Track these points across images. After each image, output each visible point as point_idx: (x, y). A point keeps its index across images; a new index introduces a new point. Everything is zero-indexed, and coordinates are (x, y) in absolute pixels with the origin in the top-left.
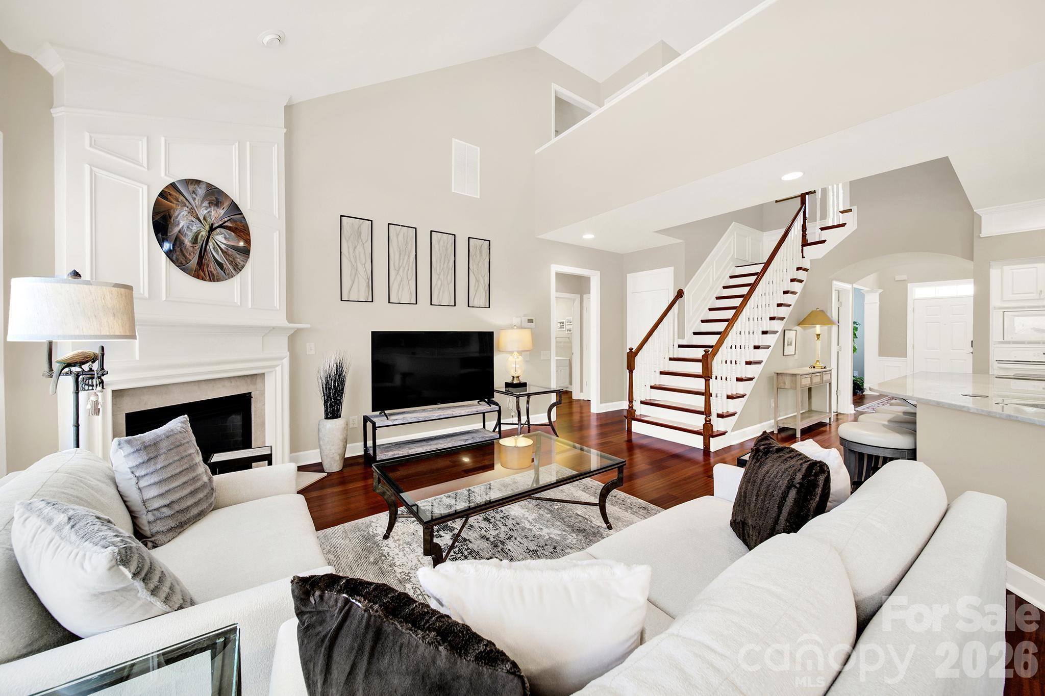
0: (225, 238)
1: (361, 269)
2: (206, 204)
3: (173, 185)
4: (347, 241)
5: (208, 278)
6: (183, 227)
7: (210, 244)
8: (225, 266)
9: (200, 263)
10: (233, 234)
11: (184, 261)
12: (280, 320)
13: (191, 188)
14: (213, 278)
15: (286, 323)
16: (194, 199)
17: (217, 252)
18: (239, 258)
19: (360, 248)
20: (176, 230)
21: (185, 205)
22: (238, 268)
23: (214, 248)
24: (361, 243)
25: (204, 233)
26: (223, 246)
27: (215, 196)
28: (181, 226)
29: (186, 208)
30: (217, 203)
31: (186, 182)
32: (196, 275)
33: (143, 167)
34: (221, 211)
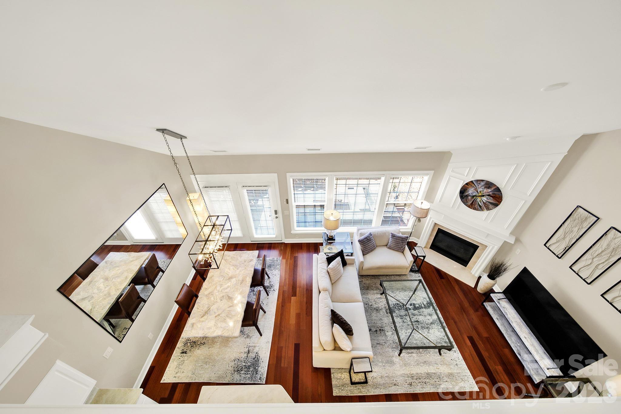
0: (487, 199)
2: (483, 187)
3: (472, 182)
5: (473, 208)
6: (470, 193)
7: (479, 199)
8: (482, 207)
9: (472, 204)
10: (492, 198)
11: (466, 202)
13: (478, 182)
14: (475, 209)
16: (478, 186)
17: (481, 202)
18: (491, 206)
20: (467, 193)
21: (474, 187)
22: (488, 209)
23: (480, 201)
25: (478, 196)
26: (484, 201)
27: (489, 185)
28: (469, 193)
29: (474, 188)
30: (489, 188)
31: (477, 181)
32: (469, 207)
33: (465, 176)
34: (490, 190)
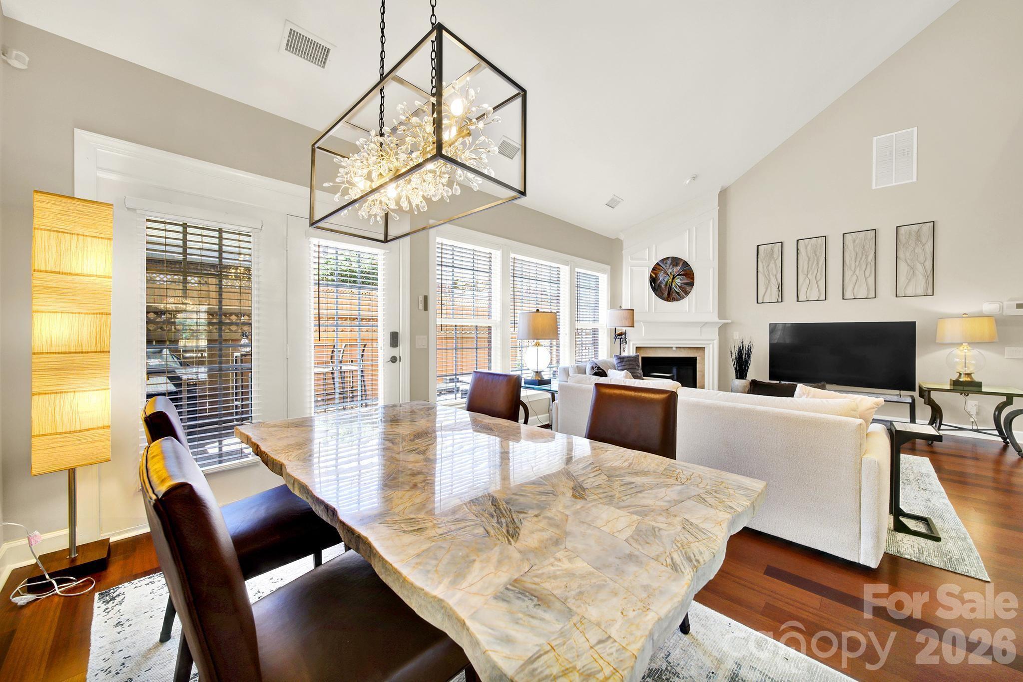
0: (680, 280)
1: (773, 279)
2: (671, 267)
3: (657, 264)
4: (762, 262)
5: (673, 300)
6: (661, 281)
7: (673, 284)
8: (680, 293)
9: (669, 294)
10: (685, 277)
11: (662, 296)
12: (714, 318)
13: (665, 262)
15: (717, 320)
16: (666, 266)
17: (676, 287)
18: (688, 288)
19: (772, 265)
20: (659, 282)
21: (662, 270)
22: (687, 293)
24: (773, 261)
25: (670, 280)
26: (679, 284)
27: (675, 261)
29: (663, 272)
30: (677, 265)
31: (663, 260)
32: (667, 300)
33: (646, 260)
34: (679, 268)
